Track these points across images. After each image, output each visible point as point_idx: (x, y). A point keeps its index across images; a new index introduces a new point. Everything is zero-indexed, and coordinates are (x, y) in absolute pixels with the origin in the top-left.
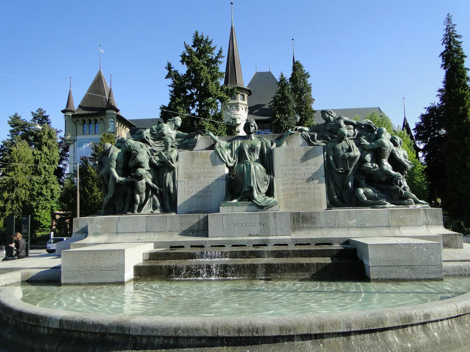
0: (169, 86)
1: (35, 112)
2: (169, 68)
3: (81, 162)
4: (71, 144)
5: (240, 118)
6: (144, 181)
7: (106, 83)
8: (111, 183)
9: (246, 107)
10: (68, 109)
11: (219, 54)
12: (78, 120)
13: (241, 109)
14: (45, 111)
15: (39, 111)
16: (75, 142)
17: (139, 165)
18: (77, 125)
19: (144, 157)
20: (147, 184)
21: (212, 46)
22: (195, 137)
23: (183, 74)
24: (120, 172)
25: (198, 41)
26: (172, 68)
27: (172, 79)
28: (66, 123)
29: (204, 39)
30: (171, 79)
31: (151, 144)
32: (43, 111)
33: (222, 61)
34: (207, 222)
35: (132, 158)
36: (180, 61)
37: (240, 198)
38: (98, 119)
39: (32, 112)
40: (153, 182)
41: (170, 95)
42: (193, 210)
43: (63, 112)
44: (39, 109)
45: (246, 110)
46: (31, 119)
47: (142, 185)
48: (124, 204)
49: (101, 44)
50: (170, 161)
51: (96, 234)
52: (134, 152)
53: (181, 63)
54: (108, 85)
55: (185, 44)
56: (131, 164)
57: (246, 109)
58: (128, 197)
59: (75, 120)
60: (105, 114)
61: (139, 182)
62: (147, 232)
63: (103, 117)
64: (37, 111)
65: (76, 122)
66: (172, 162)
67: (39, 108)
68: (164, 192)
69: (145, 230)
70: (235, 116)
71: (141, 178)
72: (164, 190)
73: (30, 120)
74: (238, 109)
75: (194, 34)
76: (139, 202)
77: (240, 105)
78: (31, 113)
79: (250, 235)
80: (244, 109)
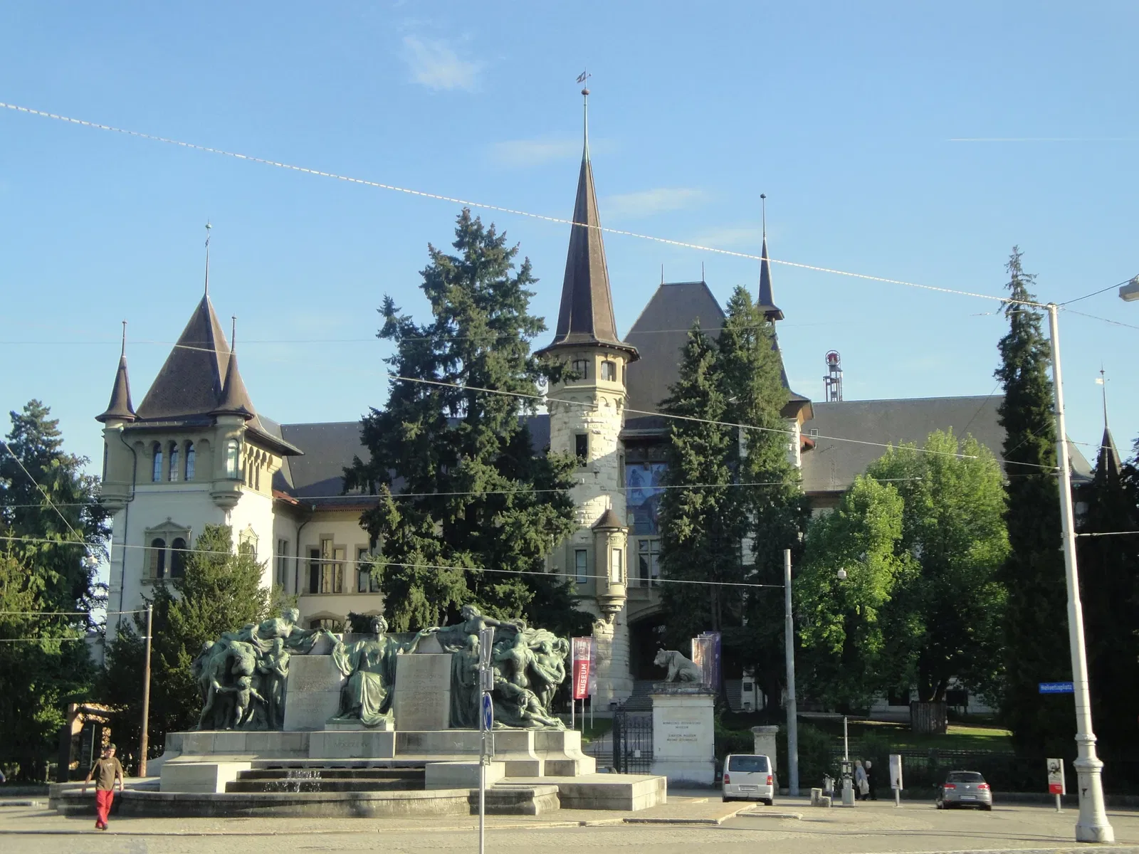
0: (387, 361)
1: (20, 412)
2: (388, 309)
3: (153, 590)
4: (119, 509)
5: (598, 433)
6: (247, 692)
7: (220, 333)
8: (210, 692)
9: (618, 397)
10: (114, 412)
11: (523, 272)
12: (140, 443)
13: (601, 403)
14: (48, 409)
15: (31, 407)
16: (131, 505)
17: (243, 673)
18: (138, 458)
19: (249, 663)
20: (251, 695)
21: (507, 246)
22: (312, 636)
23: (427, 326)
24: (222, 680)
25: (468, 234)
26: (397, 310)
27: (397, 338)
28: (108, 449)
29: (485, 232)
30: (393, 338)
31: (259, 644)
32: (40, 409)
33: (531, 291)
34: (308, 741)
35: (236, 663)
36: (421, 287)
37: (348, 715)
38: (195, 439)
39: (13, 414)
40: (258, 692)
41: (390, 381)
42: (301, 727)
43: (101, 419)
44: (30, 404)
45: (618, 407)
46: (8, 433)
47: (245, 696)
48: (225, 718)
49: (210, 226)
50: (278, 669)
51: (191, 753)
52: (237, 658)
53: (423, 290)
54: (227, 340)
55: (431, 249)
56: (234, 670)
57: (618, 403)
58: (229, 711)
59: (131, 441)
60: (214, 428)
61: (242, 692)
62: (246, 751)
63: (209, 436)
64: (26, 409)
65: (134, 448)
66: (281, 670)
67: (30, 400)
68: (271, 705)
69: (244, 749)
70: (586, 425)
71: (244, 688)
72: (270, 702)
73: (7, 436)
74: (593, 408)
75: (458, 216)
76: (241, 716)
77: (599, 394)
78: (10, 417)
79: (352, 757)
80: (614, 405)
